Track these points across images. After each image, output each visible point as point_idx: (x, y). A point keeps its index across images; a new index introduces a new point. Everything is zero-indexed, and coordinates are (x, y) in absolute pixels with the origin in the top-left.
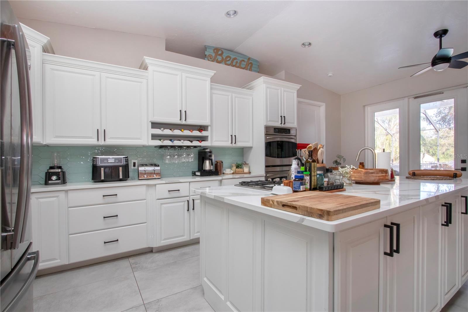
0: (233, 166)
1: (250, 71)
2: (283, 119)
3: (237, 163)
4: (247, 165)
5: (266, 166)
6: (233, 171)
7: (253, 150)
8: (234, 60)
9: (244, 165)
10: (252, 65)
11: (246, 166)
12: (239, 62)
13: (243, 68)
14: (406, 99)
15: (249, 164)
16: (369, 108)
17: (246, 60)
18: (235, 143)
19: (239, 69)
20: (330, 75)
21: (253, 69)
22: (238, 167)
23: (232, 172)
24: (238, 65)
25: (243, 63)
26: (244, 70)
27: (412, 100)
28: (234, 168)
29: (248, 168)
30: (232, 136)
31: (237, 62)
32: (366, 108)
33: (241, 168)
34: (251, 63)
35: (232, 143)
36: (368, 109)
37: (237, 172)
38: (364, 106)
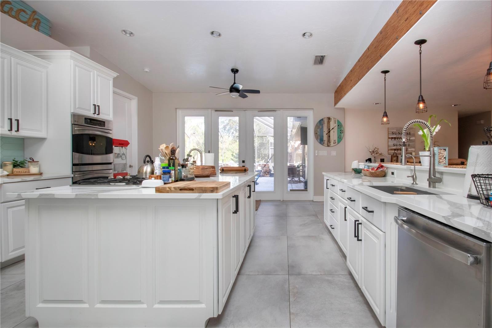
0: (5, 165)
1: (35, 29)
2: (97, 108)
3: (13, 160)
4: (36, 163)
5: (74, 165)
6: (8, 172)
7: (46, 143)
8: (6, 4)
9: (29, 163)
10: (40, 23)
11: (35, 165)
12: (15, 9)
13: (24, 23)
14: (210, 110)
15: (39, 163)
16: (180, 111)
17: (29, 13)
18: (18, 130)
19: (15, 21)
20: (147, 70)
21: (40, 28)
22: (15, 165)
23: (6, 173)
24: (13, 13)
25: (22, 13)
26: (25, 26)
27: (213, 112)
28: (10, 167)
29: (37, 167)
30: (11, 120)
31: (11, 9)
32: (178, 110)
33: (22, 167)
34: (37, 19)
35: (11, 130)
36: (180, 113)
37: (15, 173)
38: (176, 109)
